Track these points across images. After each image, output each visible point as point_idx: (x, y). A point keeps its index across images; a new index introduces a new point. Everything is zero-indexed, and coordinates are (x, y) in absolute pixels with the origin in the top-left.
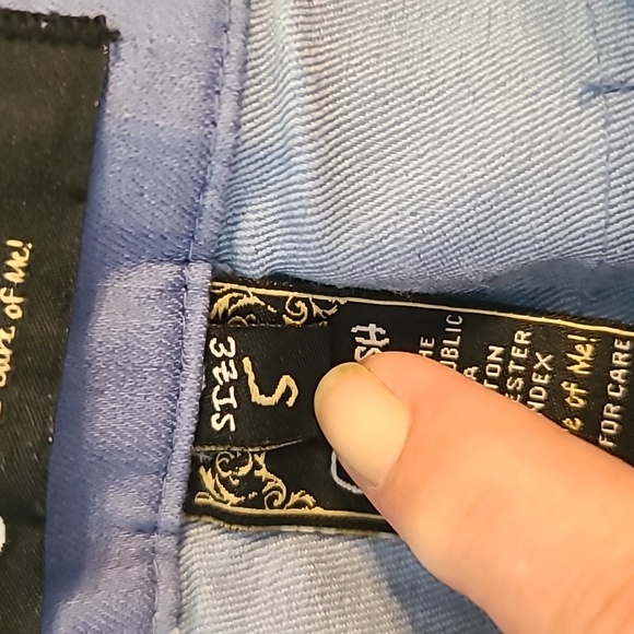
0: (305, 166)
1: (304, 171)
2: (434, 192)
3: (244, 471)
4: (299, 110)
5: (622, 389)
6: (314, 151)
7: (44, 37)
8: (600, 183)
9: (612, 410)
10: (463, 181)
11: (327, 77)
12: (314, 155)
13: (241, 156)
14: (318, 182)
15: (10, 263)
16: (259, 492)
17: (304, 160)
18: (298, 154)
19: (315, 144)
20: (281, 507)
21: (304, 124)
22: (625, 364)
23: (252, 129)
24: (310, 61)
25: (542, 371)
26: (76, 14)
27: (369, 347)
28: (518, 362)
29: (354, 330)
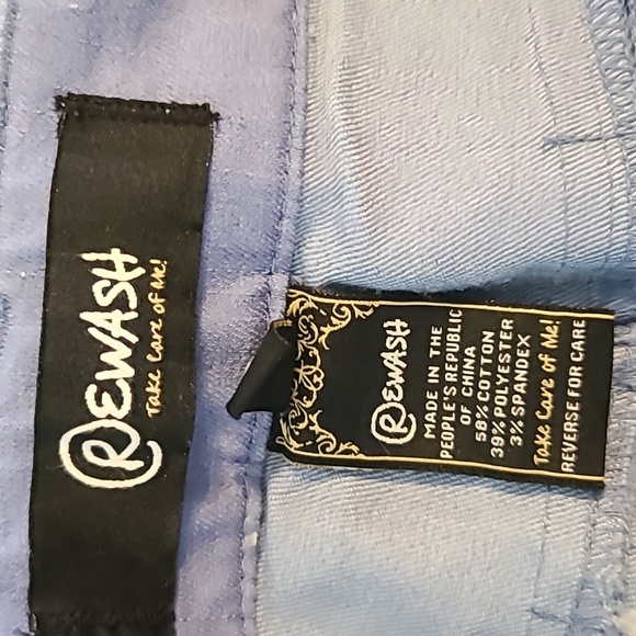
0: (353, 198)
1: (352, 201)
2: (446, 215)
3: (302, 426)
4: (347, 159)
5: (581, 355)
6: (359, 186)
7: (169, 120)
8: (561, 206)
9: (575, 371)
10: (465, 206)
11: (366, 138)
12: (359, 189)
13: (306, 195)
14: (363, 208)
15: (153, 275)
16: (314, 442)
17: (353, 194)
18: (349, 189)
19: (359, 182)
20: (333, 453)
21: (351, 169)
22: (582, 337)
23: (312, 176)
24: (353, 127)
25: (523, 348)
26: (188, 102)
27: (395, 337)
28: (505, 342)
29: (386, 325)
